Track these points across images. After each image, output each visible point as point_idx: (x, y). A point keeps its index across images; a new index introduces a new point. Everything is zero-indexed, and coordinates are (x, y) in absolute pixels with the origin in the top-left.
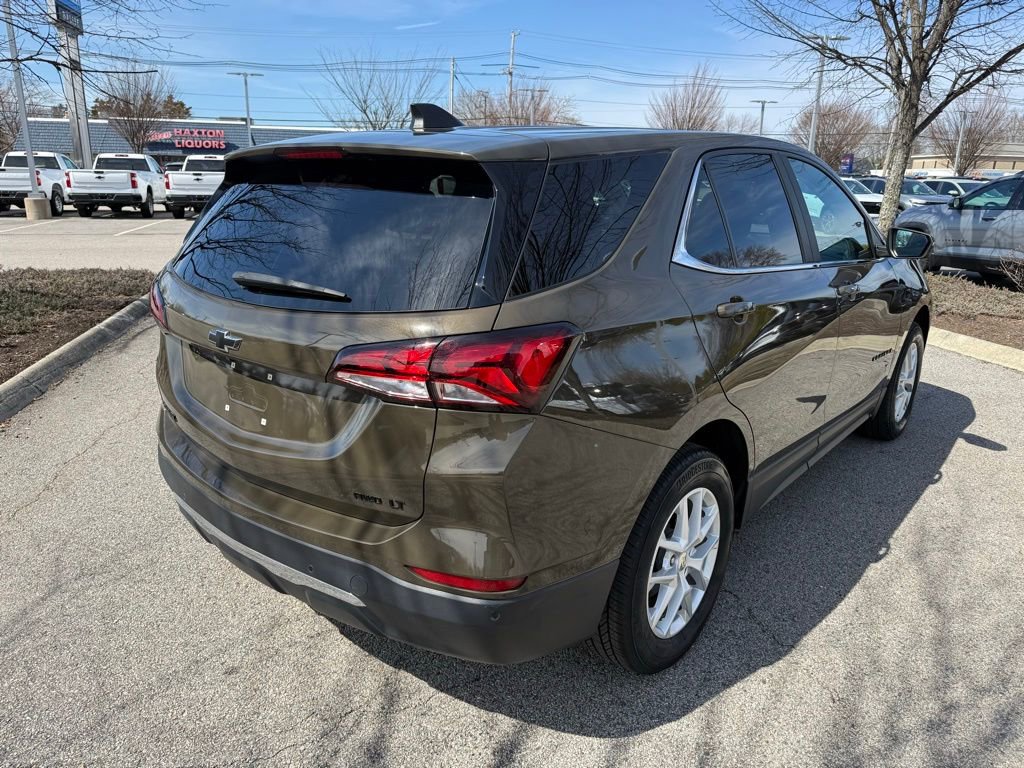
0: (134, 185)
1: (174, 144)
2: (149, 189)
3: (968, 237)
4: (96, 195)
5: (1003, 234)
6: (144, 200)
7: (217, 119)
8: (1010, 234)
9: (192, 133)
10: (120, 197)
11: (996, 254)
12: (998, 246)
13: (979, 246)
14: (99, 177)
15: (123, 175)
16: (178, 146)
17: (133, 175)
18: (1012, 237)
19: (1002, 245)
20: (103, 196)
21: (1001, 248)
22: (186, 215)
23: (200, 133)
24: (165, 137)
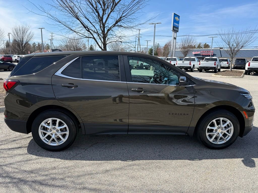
0: (190, 64)
1: (200, 54)
2: (194, 65)
4: (181, 66)
6: (192, 68)
7: (214, 48)
9: (205, 52)
10: (186, 67)
14: (183, 63)
15: (188, 62)
16: (201, 55)
17: (190, 62)
20: (183, 67)
22: (202, 71)
23: (207, 52)
24: (199, 53)
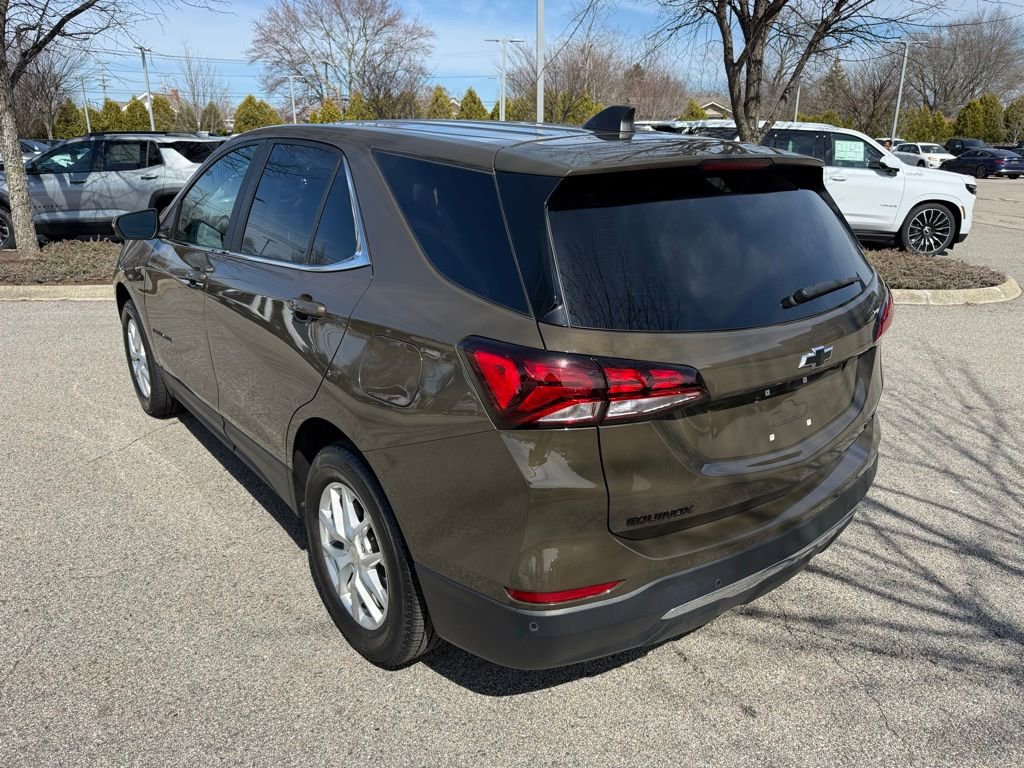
3: (61, 200)
5: (101, 196)
8: (108, 194)
11: (101, 215)
12: (99, 207)
13: (78, 210)
18: (111, 198)
19: (104, 206)
21: (102, 209)
